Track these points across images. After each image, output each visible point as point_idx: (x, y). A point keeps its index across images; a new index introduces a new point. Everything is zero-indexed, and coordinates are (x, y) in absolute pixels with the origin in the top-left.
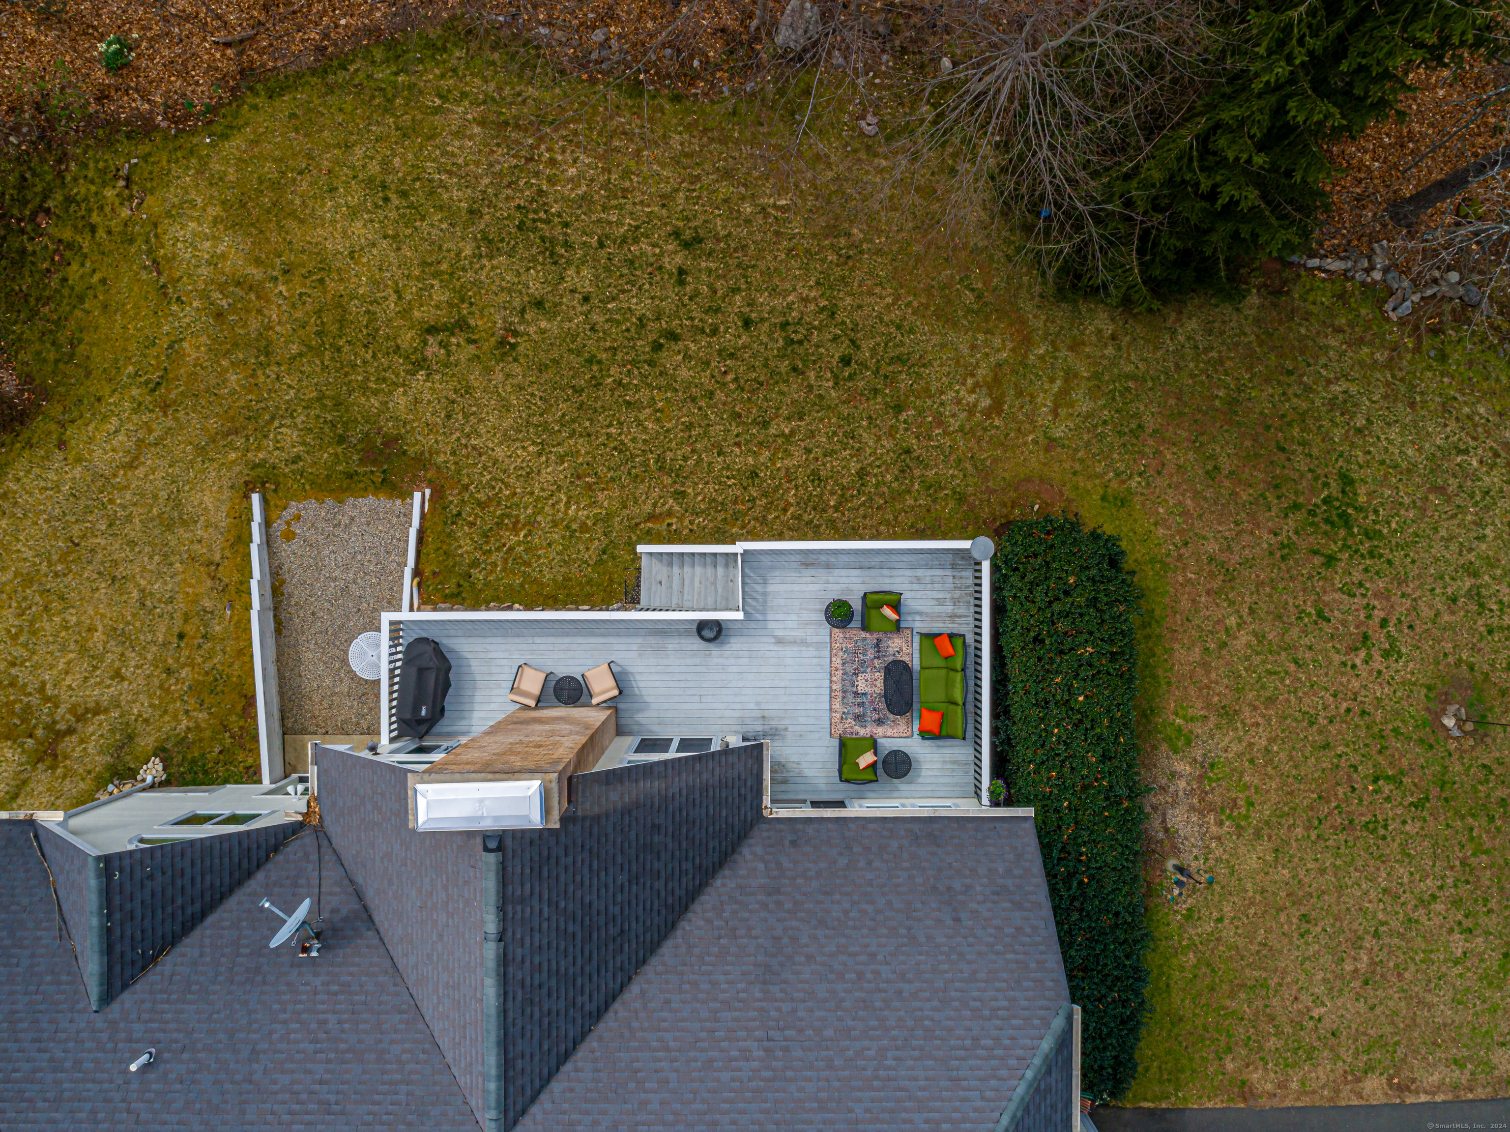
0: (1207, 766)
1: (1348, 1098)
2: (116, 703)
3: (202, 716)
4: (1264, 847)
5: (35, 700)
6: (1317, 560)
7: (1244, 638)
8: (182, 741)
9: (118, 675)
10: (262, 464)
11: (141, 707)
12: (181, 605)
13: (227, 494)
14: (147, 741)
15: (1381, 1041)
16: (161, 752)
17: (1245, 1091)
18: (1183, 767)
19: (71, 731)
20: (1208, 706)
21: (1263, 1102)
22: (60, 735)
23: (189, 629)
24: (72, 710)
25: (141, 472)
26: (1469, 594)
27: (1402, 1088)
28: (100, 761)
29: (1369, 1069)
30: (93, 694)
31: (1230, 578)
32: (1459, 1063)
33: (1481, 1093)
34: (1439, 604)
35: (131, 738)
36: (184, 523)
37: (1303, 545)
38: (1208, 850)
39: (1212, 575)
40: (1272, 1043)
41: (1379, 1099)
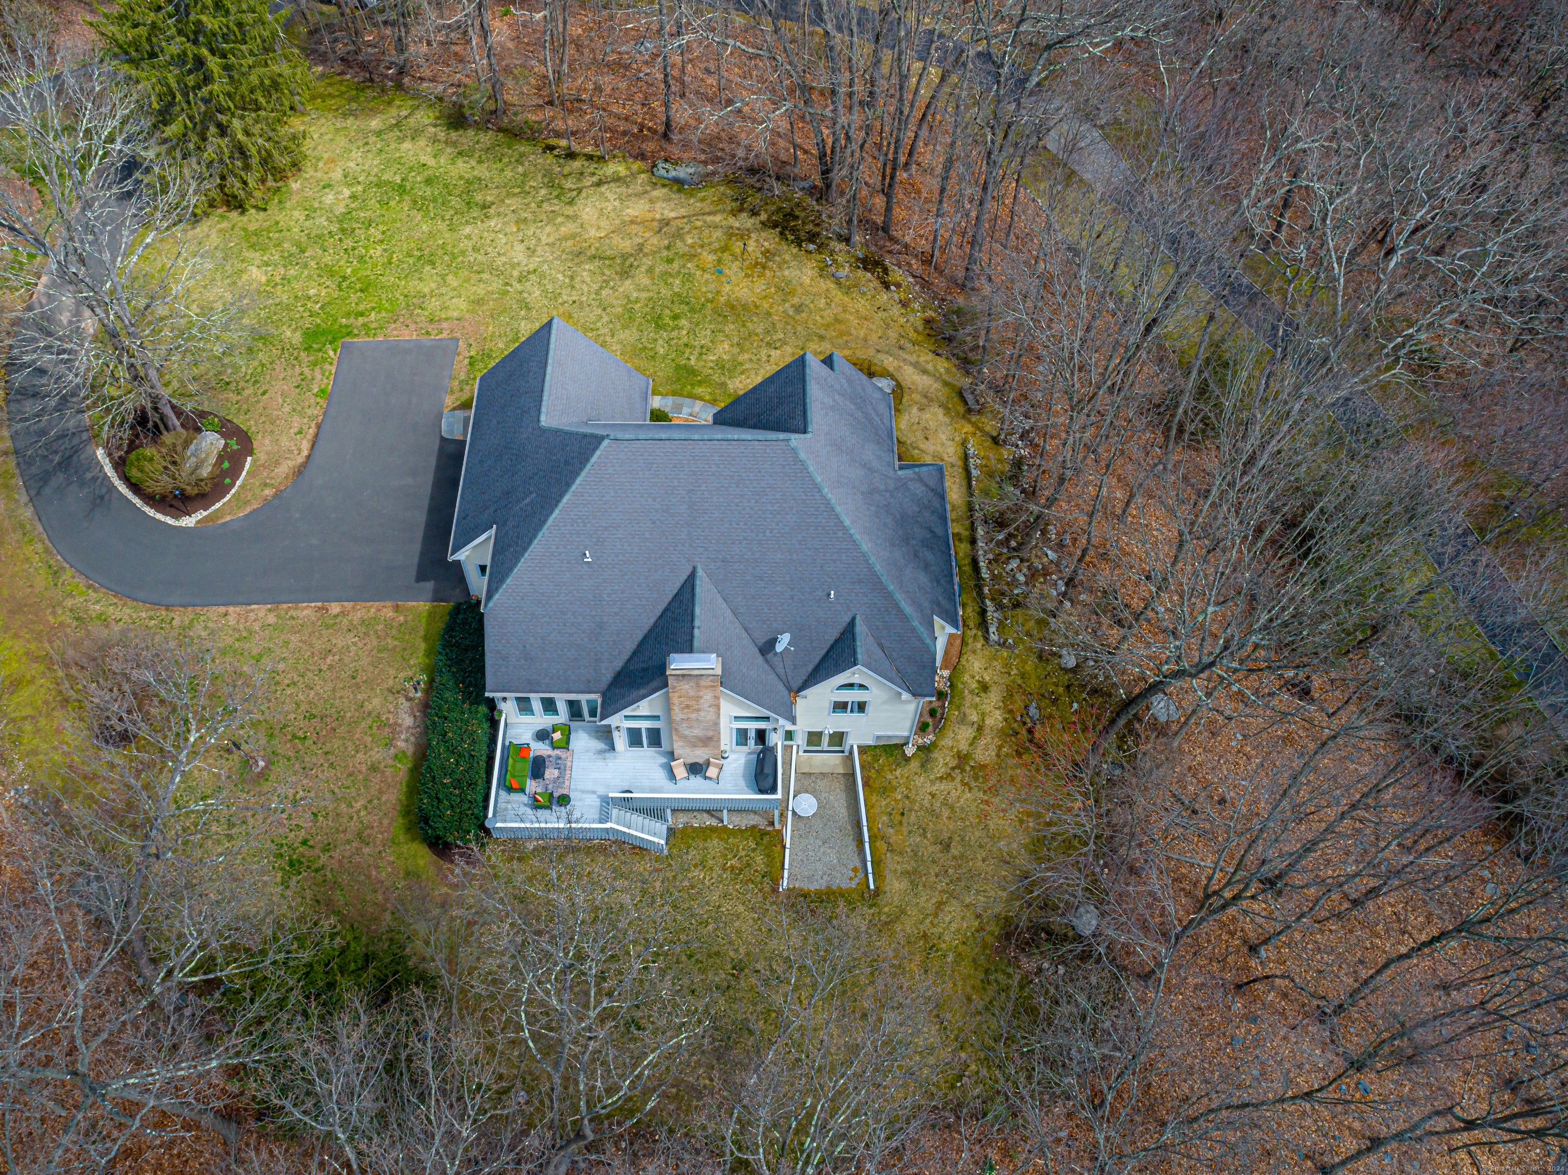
0: (390, 744)
1: (348, 605)
2: (932, 782)
3: (889, 777)
4: (368, 707)
5: (973, 784)
6: (311, 843)
7: (358, 805)
8: (898, 765)
9: (933, 796)
10: (871, 907)
11: (919, 781)
12: (905, 830)
13: (887, 888)
14: (915, 765)
15: (327, 627)
16: (907, 760)
17: (397, 608)
18: (401, 744)
19: (953, 769)
20: (383, 772)
21: (388, 604)
22: (957, 767)
23: (899, 818)
24: (953, 779)
25: (934, 900)
26: (234, 825)
27: (322, 608)
28: (936, 754)
29: (336, 616)
30: (943, 786)
31: (359, 835)
32: (292, 618)
33: (285, 606)
34: (251, 821)
35: (922, 766)
36: (908, 873)
37: (317, 851)
38: (396, 707)
39: (369, 836)
40: (380, 627)
41: (333, 604)
